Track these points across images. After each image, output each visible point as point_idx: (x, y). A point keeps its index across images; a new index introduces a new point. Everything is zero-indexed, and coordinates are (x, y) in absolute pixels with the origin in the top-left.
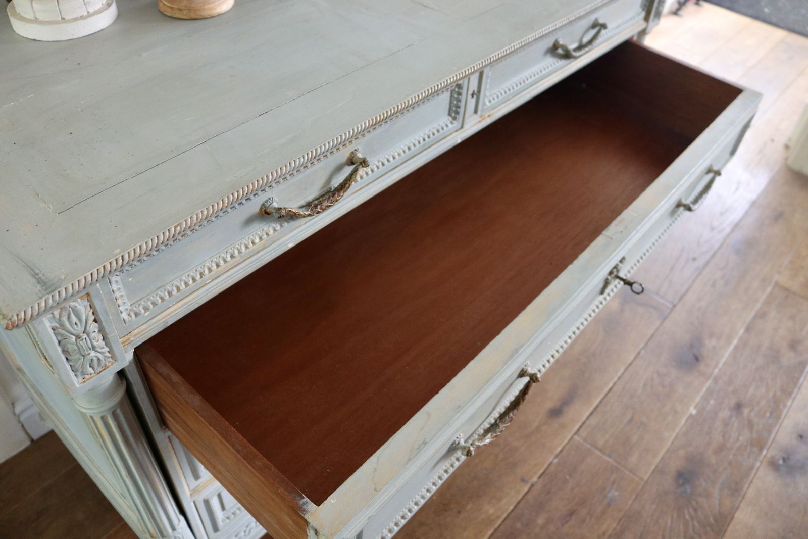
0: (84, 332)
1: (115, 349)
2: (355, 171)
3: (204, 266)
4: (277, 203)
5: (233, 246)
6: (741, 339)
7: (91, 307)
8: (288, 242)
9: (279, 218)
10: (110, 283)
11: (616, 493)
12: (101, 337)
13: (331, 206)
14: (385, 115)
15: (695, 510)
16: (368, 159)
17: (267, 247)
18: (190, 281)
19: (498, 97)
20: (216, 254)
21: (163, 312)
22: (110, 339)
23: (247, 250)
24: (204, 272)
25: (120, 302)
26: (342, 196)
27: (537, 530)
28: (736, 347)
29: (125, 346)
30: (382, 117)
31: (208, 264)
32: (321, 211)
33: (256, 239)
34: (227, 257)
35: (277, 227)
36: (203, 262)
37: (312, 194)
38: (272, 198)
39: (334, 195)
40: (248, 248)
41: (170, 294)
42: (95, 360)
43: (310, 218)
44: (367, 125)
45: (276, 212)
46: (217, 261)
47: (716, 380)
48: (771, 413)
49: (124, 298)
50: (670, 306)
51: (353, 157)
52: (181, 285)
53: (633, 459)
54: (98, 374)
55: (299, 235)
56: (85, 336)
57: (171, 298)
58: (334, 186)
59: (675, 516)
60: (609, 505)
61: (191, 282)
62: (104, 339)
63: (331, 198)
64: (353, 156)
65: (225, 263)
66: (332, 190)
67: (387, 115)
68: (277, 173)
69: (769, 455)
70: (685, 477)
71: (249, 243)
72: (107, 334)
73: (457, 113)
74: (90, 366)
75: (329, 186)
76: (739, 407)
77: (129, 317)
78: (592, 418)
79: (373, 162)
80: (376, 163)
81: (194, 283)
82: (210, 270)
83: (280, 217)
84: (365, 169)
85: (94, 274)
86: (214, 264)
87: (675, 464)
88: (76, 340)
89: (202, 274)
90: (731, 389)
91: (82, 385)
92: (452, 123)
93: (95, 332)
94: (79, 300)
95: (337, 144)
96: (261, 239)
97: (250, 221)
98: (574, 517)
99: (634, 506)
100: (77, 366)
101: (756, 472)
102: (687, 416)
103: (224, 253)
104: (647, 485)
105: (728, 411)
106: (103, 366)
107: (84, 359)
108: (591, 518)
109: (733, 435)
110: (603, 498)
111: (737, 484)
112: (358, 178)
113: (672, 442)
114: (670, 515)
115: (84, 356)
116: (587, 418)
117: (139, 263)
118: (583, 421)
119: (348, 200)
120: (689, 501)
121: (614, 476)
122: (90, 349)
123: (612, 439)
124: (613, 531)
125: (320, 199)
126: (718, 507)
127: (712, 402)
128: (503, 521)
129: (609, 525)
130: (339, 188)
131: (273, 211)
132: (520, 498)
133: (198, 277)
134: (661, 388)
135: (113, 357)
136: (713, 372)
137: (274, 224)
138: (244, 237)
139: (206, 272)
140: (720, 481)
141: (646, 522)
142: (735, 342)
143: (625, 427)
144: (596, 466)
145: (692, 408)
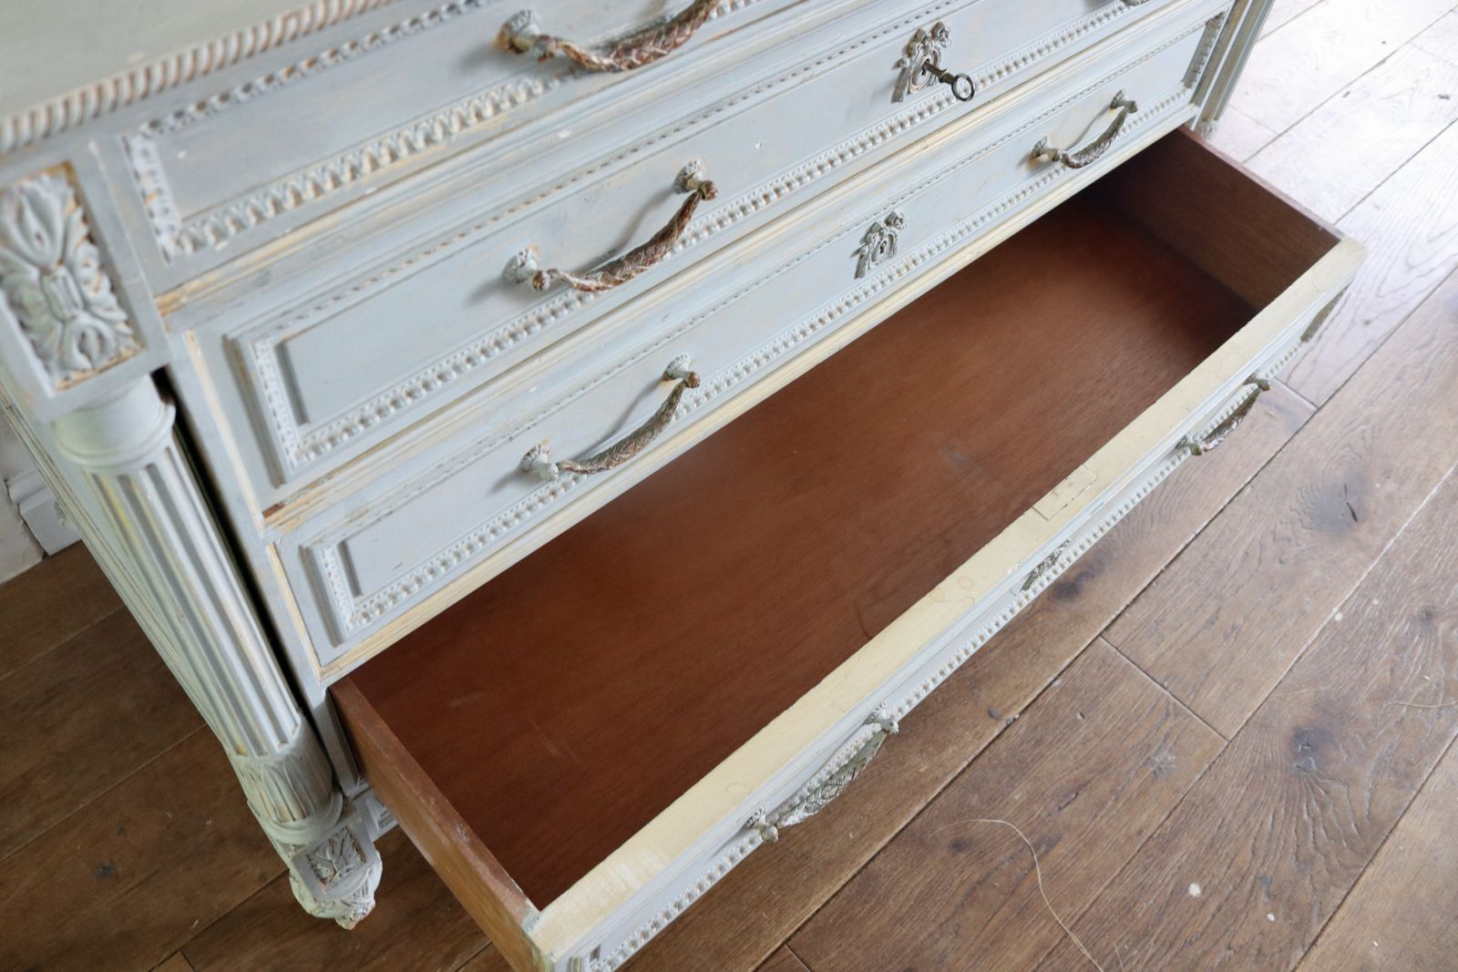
0: (62, 261)
1: (141, 318)
3: (361, 152)
4: (541, 26)
5: (431, 115)
6: (1446, 485)
7: (78, 202)
8: (558, 126)
9: (540, 60)
10: (127, 150)
11: (1171, 758)
12: (106, 284)
13: (661, 55)
15: (1323, 807)
17: (511, 130)
18: (325, 182)
20: (391, 129)
21: (258, 247)
22: (129, 292)
23: (465, 131)
24: (361, 165)
25: (155, 204)
26: (689, 36)
27: (1010, 812)
28: (1435, 501)
29: (167, 316)
31: (370, 149)
32: (639, 62)
33: (485, 107)
34: (416, 139)
35: (536, 87)
36: (359, 143)
37: (621, 23)
38: (529, 13)
39: (669, 30)
40: (467, 125)
41: (278, 205)
42: (92, 337)
43: (611, 77)
45: (535, 47)
46: (393, 145)
47: (1388, 562)
49: (165, 198)
50: (1313, 408)
52: (305, 189)
53: (1211, 695)
54: (100, 372)
55: (583, 115)
56: (62, 271)
57: (279, 217)
58: (670, 13)
59: (1282, 811)
60: (1155, 777)
61: (329, 185)
62: (113, 289)
63: (663, 37)
65: (410, 153)
66: (667, 22)
70: (1308, 741)
71: (469, 113)
72: (119, 277)
74: (83, 350)
75: (659, 13)
76: (1429, 616)
77: (178, 248)
78: (1135, 608)
81: (337, 190)
82: (375, 164)
83: (544, 57)
85: (71, 103)
86: (384, 151)
87: (1294, 713)
88: (41, 278)
89: (355, 171)
90: (1415, 580)
91: (62, 393)
93: (88, 265)
94: (46, 178)
96: (497, 108)
97: (474, 60)
98: (1083, 795)
99: (1203, 784)
100: (47, 345)
101: (1450, 745)
102: (1325, 623)
103: (410, 130)
104: (1233, 747)
105: (1406, 623)
106: (112, 354)
107: (64, 328)
108: (1117, 800)
109: (1412, 670)
110: (1145, 764)
111: (1410, 764)
112: (726, 6)
113: (1290, 670)
114: (1272, 809)
115: (64, 322)
116: (1128, 606)
117: (200, 115)
118: (1118, 613)
119: (700, 51)
120: (1312, 788)
121: (1169, 724)
122: (76, 305)
123: (1171, 653)
124: (1157, 829)
125: (640, 36)
126: (1367, 805)
127: (1375, 602)
128: (945, 788)
129: (1151, 817)
130: (684, 17)
131: (529, 42)
132: (981, 748)
133: (346, 177)
134: (1278, 565)
135: (137, 336)
136: (1383, 545)
137: (530, 77)
138: (459, 99)
139: (367, 167)
140: (1378, 754)
141: (1224, 820)
142: (1434, 491)
143: (1199, 632)
144: (1135, 702)
145: (1335, 610)
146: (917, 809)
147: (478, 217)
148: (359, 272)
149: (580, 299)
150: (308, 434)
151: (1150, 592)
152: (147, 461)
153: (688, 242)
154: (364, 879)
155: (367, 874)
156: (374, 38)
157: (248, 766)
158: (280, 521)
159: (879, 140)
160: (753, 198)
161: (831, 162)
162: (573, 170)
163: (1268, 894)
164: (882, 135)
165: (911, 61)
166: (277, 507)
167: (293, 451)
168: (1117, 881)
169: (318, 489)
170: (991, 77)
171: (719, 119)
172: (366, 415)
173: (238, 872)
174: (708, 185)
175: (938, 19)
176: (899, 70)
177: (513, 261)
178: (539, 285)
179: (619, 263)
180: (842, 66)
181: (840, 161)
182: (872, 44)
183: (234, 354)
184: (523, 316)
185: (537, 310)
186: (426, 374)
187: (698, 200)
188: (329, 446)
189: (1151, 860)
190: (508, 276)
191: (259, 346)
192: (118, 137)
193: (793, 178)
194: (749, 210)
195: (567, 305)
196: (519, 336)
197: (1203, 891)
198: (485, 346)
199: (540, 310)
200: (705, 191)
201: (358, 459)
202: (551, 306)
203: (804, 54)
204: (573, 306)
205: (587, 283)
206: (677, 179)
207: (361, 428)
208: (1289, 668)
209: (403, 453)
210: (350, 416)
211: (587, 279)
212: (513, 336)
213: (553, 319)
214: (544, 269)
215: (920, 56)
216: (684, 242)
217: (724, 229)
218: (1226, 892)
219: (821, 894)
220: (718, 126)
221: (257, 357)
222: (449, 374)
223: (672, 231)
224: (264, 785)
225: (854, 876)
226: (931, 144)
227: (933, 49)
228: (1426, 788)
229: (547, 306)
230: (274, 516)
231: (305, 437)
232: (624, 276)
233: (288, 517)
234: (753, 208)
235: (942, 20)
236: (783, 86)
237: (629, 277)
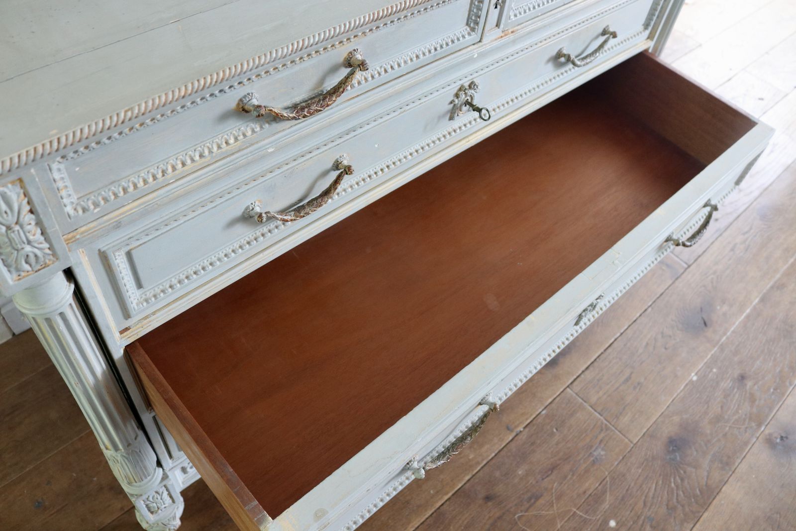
0: (17, 223)
1: (56, 246)
2: (352, 74)
3: (167, 163)
4: (258, 101)
5: (203, 144)
6: (755, 308)
7: (25, 195)
8: (268, 146)
9: (257, 117)
10: (50, 169)
11: (603, 453)
12: (39, 231)
13: (320, 111)
14: (390, 11)
15: (682, 480)
16: (367, 62)
17: (243, 149)
18: (149, 178)
19: (525, 12)
20: (182, 151)
21: (115, 210)
22: (50, 235)
23: (219, 151)
24: (167, 169)
25: (63, 193)
26: (335, 101)
27: (516, 481)
28: (748, 317)
29: (69, 245)
30: (385, 12)
31: (172, 161)
32: (308, 115)
33: (230, 139)
34: (195, 156)
35: (256, 128)
36: (167, 159)
37: (300, 95)
38: (252, 94)
39: (324, 99)
40: (221, 148)
41: (125, 190)
42: (32, 256)
43: (294, 122)
44: (367, 19)
45: (254, 110)
46: (183, 159)
47: (722, 349)
48: (775, 389)
49: (69, 189)
50: (686, 266)
51: (351, 58)
52: (139, 182)
53: (625, 419)
54: (36, 272)
55: (281, 140)
56: (17, 228)
57: (125, 196)
58: (326, 89)
59: (660, 482)
60: (594, 463)
61: (151, 179)
62: (42, 234)
63: (322, 102)
64: (351, 56)
65: (192, 163)
66: (324, 93)
67: (392, 11)
68: (254, 62)
69: (767, 432)
70: (676, 445)
71: (222, 142)
72: (46, 228)
73: (477, 23)
74: (27, 262)
75: (320, 89)
76: (742, 378)
77: (75, 212)
78: (587, 372)
79: (374, 66)
80: (378, 68)
81: (155, 182)
82: (174, 168)
83: (259, 116)
84: (364, 73)
85: (21, 156)
86: (179, 162)
87: (669, 430)
88: (6, 231)
89: (164, 172)
90: (736, 359)
91: (17, 282)
92: (469, 34)
93: (30, 224)
94: (10, 186)
95: (328, 37)
96: (236, 139)
97: (225, 117)
98: (555, 472)
99: (619, 467)
100: (9, 261)
101: (751, 448)
102: (687, 382)
103: (192, 151)
104: (636, 447)
105: (730, 382)
106: (42, 263)
107: (18, 253)
108: (573, 475)
109: (732, 407)
110: (589, 456)
111: (729, 457)
112: (355, 83)
113: (668, 407)
114: (655, 481)
115: (17, 250)
116: (583, 372)
117: (87, 151)
118: (577, 375)
119: (342, 106)
120: (677, 469)
121: (602, 435)
122: (24, 243)
123: (605, 396)
124: (594, 491)
125: (309, 102)
126: (706, 479)
127: (715, 370)
128: (482, 468)
129: (591, 485)
130: (332, 91)
131: (252, 108)
132: (503, 446)
133: (160, 175)
134: (663, 350)
135: (54, 254)
136: (720, 340)
137: (253, 124)
138: (217, 135)
139: (170, 170)
140: (712, 453)
141: (629, 486)
142: (748, 311)
143: (620, 385)
144: (585, 423)
145: (693, 374)
146: (467, 478)
147: (229, 188)
148: (168, 217)
149: (284, 224)
150: (143, 293)
151: (595, 364)
152: (60, 311)
153: (340, 194)
154: (174, 512)
155: (176, 509)
156: (172, 111)
157: (111, 456)
158: (128, 336)
159: (443, 139)
160: (375, 170)
161: (417, 151)
162: (278, 164)
163: (651, 526)
164: (444, 136)
165: (458, 100)
166: (127, 329)
167: (135, 302)
168: (572, 518)
169: (148, 320)
170: (503, 105)
171: (355, 134)
172: (172, 283)
173: (109, 506)
174: (349, 167)
175: (472, 79)
176: (452, 105)
177: (247, 208)
178: (260, 220)
179: (303, 207)
180: (421, 105)
181: (421, 150)
182: (436, 94)
183: (104, 258)
184: (254, 232)
185: (261, 230)
186: (204, 262)
187: (344, 175)
188: (153, 299)
189: (589, 507)
190: (245, 215)
191: (117, 254)
192: (46, 164)
193: (397, 160)
194: (372, 177)
195: (277, 227)
196: (252, 243)
197: (617, 523)
198: (234, 248)
199: (263, 230)
200: (348, 170)
201: (168, 305)
202: (268, 227)
203: (399, 102)
204: (280, 228)
205: (286, 218)
206: (334, 164)
207: (170, 290)
208: (667, 405)
209: (191, 302)
210: (164, 284)
211: (286, 215)
212: (248, 243)
213: (269, 234)
214: (263, 211)
215: (463, 97)
216: (338, 194)
217: (360, 187)
218: (629, 525)
219: (414, 523)
220: (354, 138)
221: (116, 259)
222: (216, 262)
223: (330, 190)
224: (120, 465)
225: (433, 514)
226: (472, 139)
227: (470, 94)
228: (736, 471)
229: (267, 227)
230: (125, 334)
231: (141, 295)
232: (305, 214)
233: (132, 334)
234: (375, 176)
235: (475, 80)
236: (389, 117)
237: (308, 214)
